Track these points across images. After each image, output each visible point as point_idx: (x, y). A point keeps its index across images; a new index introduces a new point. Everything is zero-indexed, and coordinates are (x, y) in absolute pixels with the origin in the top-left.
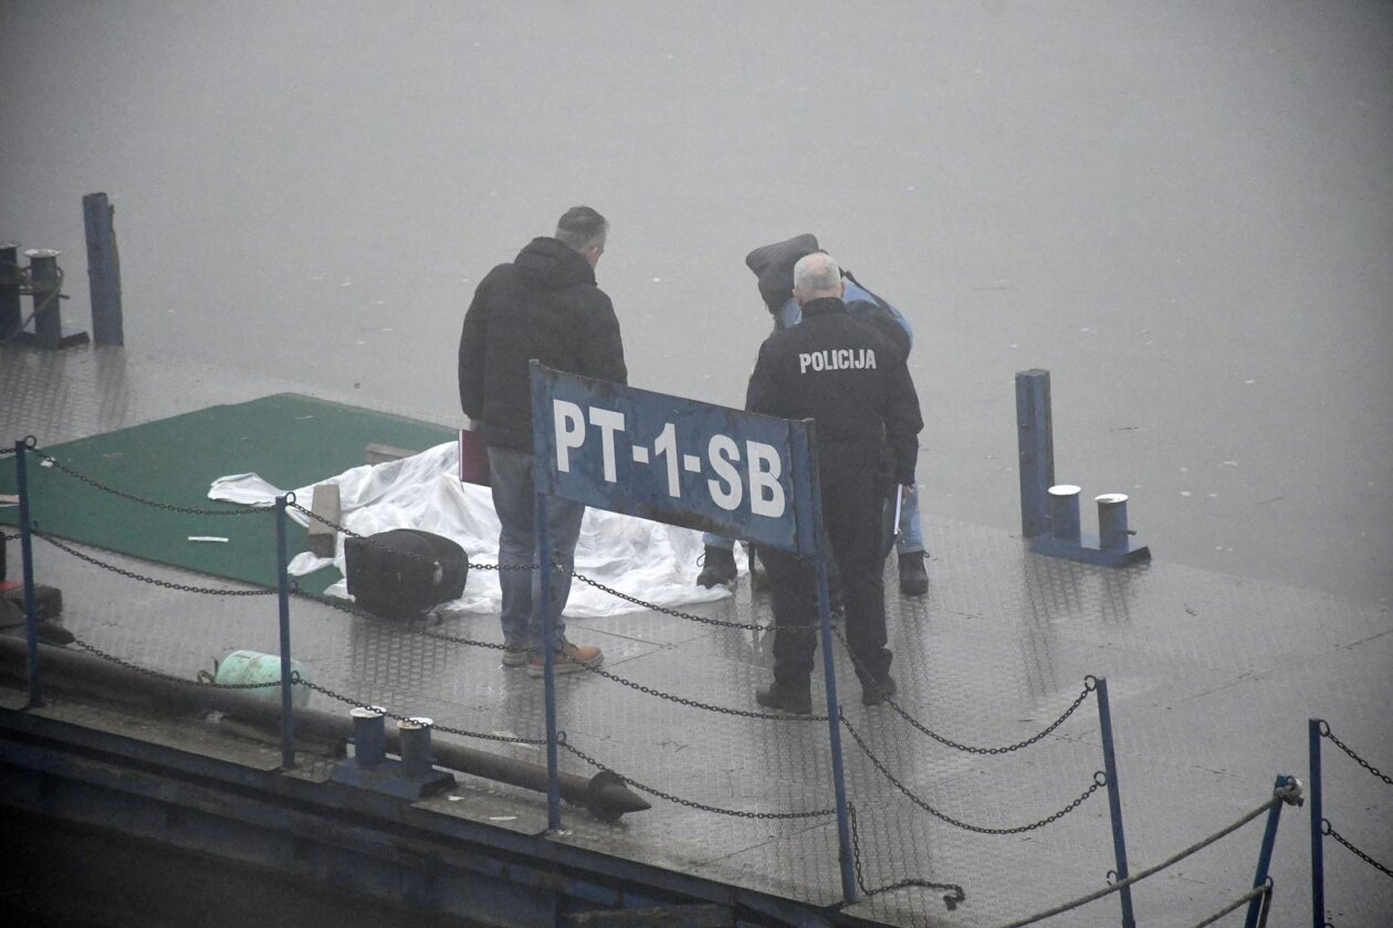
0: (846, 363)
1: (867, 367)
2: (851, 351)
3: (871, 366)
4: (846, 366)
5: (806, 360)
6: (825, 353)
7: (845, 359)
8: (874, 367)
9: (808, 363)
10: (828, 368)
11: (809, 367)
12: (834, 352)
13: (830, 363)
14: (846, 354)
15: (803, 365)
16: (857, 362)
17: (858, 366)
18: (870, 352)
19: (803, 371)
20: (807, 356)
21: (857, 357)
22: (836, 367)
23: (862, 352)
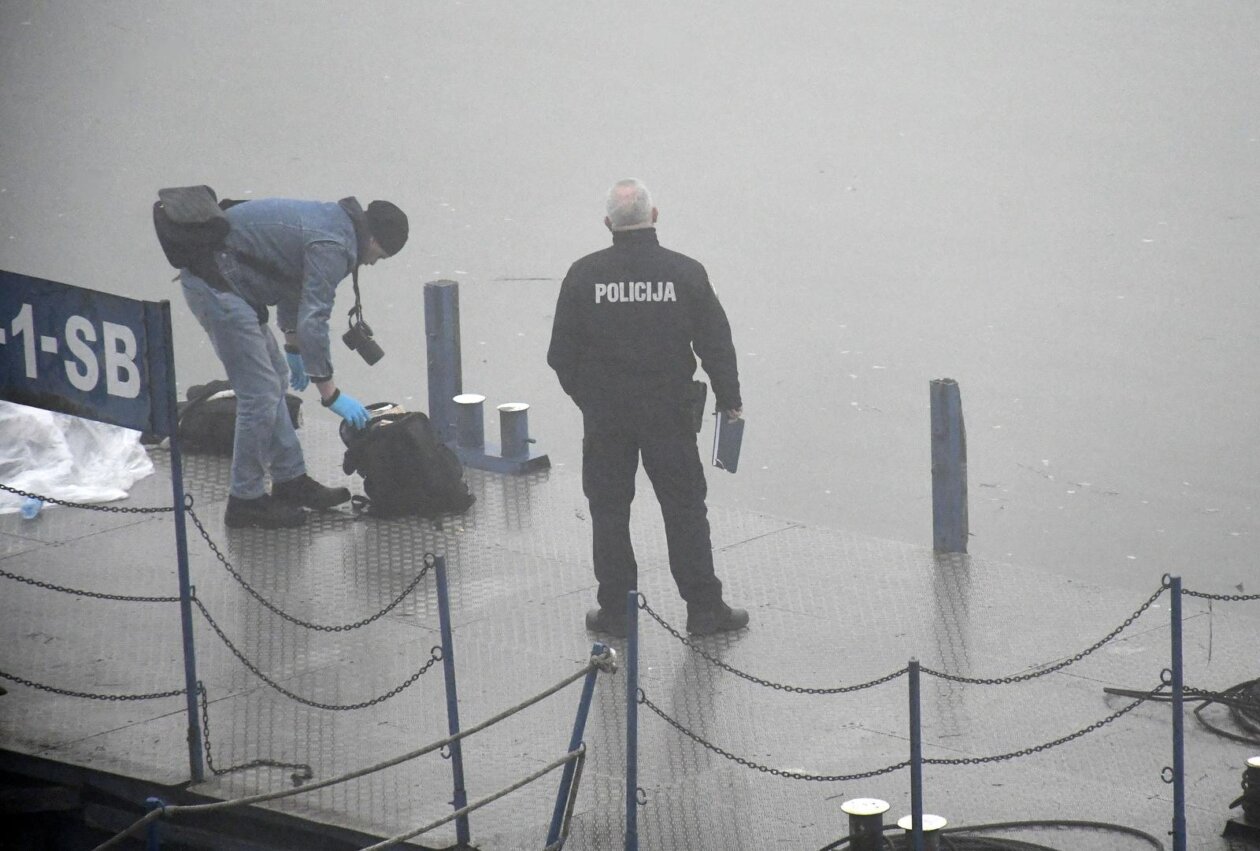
0: (643, 295)
1: (666, 299)
2: (649, 284)
3: (670, 299)
4: (643, 299)
5: (601, 290)
6: (622, 284)
7: (643, 291)
8: (674, 299)
9: (603, 293)
10: (623, 299)
11: (604, 298)
12: (631, 284)
13: (627, 294)
14: (643, 287)
15: (598, 295)
16: (655, 295)
17: (656, 299)
18: (670, 285)
19: (598, 301)
20: (603, 286)
21: (655, 290)
22: (632, 300)
23: (660, 284)
